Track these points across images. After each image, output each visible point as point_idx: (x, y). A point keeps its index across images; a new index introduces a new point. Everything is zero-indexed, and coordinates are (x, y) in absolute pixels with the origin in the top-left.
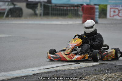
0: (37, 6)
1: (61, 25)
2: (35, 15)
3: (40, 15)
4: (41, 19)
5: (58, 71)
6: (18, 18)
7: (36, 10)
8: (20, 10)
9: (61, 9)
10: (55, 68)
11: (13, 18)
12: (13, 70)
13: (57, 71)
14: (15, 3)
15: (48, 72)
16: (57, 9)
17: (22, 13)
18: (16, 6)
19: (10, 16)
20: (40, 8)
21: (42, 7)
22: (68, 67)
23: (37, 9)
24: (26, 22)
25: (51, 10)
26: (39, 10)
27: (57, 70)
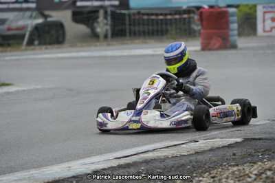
0: (98, 18)
1: (152, 56)
2: (95, 36)
3: (106, 36)
4: (108, 45)
5: (150, 161)
6: (56, 46)
7: (96, 25)
8: (60, 26)
9: (153, 20)
10: (142, 155)
11: (44, 47)
12: (48, 165)
13: (147, 162)
14: (47, 13)
15: (128, 165)
16: (144, 20)
17: (64, 34)
18: (49, 19)
19: (36, 42)
20: (105, 21)
21: (109, 18)
22: (172, 152)
23: (98, 23)
24: (74, 54)
25: (130, 25)
26: (102, 26)
27: (147, 158)
